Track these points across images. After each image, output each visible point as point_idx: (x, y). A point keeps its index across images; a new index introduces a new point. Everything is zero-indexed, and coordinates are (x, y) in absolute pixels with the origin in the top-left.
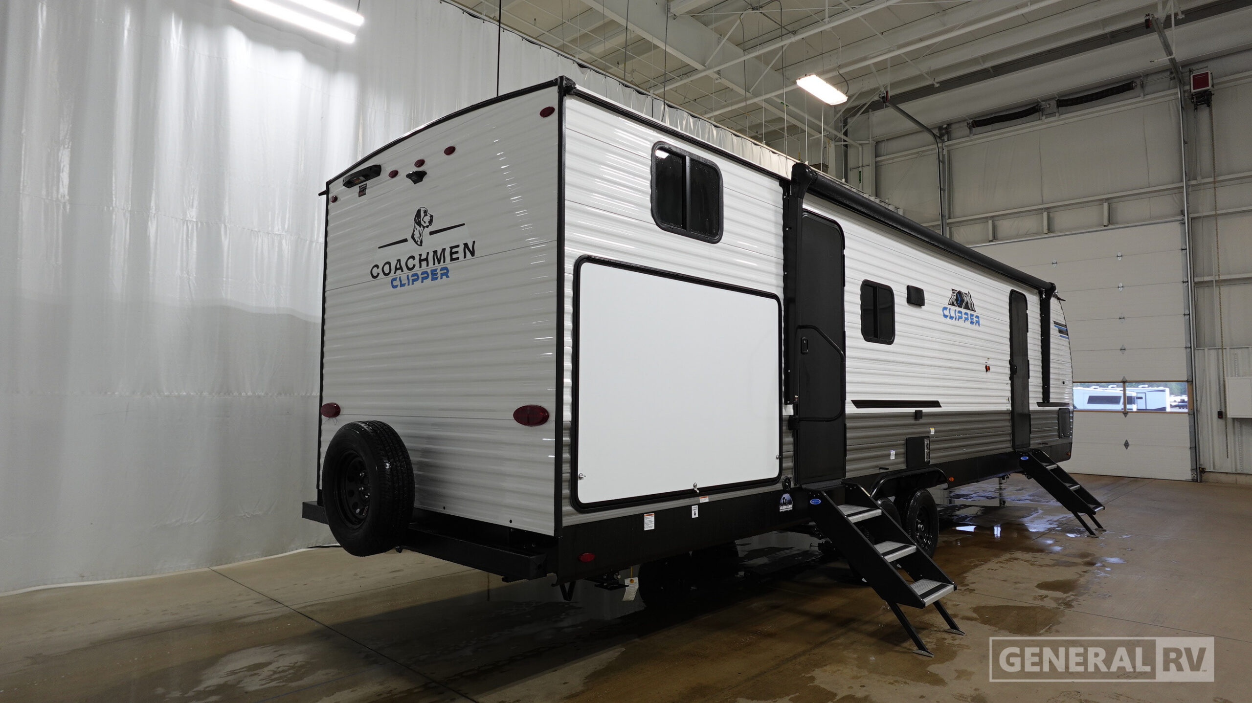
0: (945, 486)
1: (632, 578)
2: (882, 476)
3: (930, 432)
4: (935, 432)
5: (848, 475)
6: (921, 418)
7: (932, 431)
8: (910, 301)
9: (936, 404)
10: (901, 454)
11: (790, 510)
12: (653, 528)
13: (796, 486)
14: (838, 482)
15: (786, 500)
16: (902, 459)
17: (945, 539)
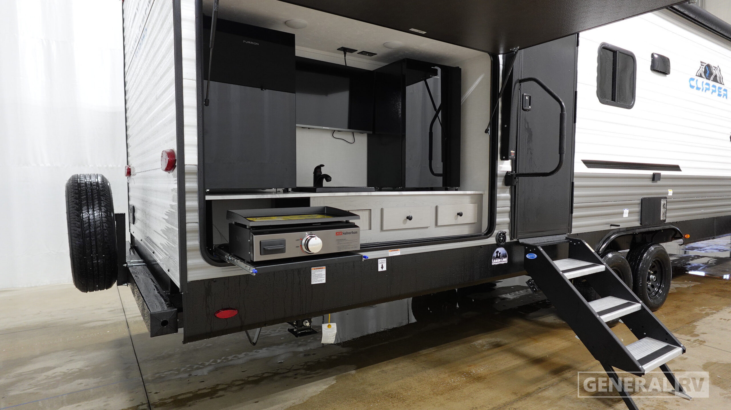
0: (681, 241)
1: (330, 324)
2: (614, 232)
3: (667, 193)
4: (673, 194)
5: (574, 231)
6: (659, 180)
7: (670, 192)
8: (654, 68)
9: (676, 168)
10: (636, 213)
11: (505, 264)
12: (324, 281)
13: (512, 241)
14: (562, 238)
15: (500, 253)
16: (637, 217)
17: (678, 286)
